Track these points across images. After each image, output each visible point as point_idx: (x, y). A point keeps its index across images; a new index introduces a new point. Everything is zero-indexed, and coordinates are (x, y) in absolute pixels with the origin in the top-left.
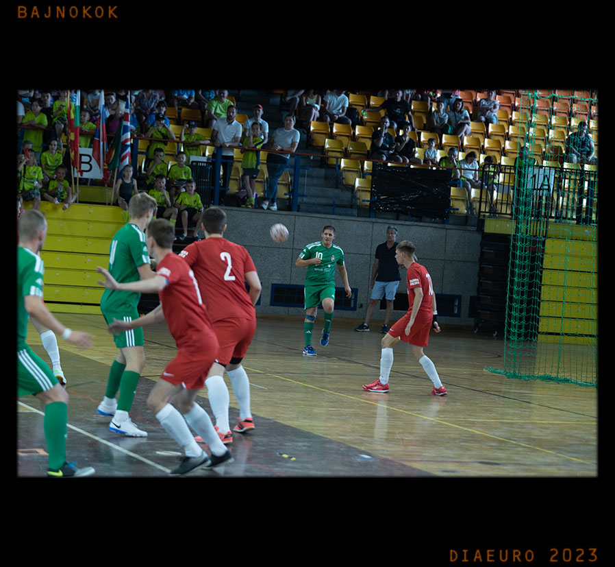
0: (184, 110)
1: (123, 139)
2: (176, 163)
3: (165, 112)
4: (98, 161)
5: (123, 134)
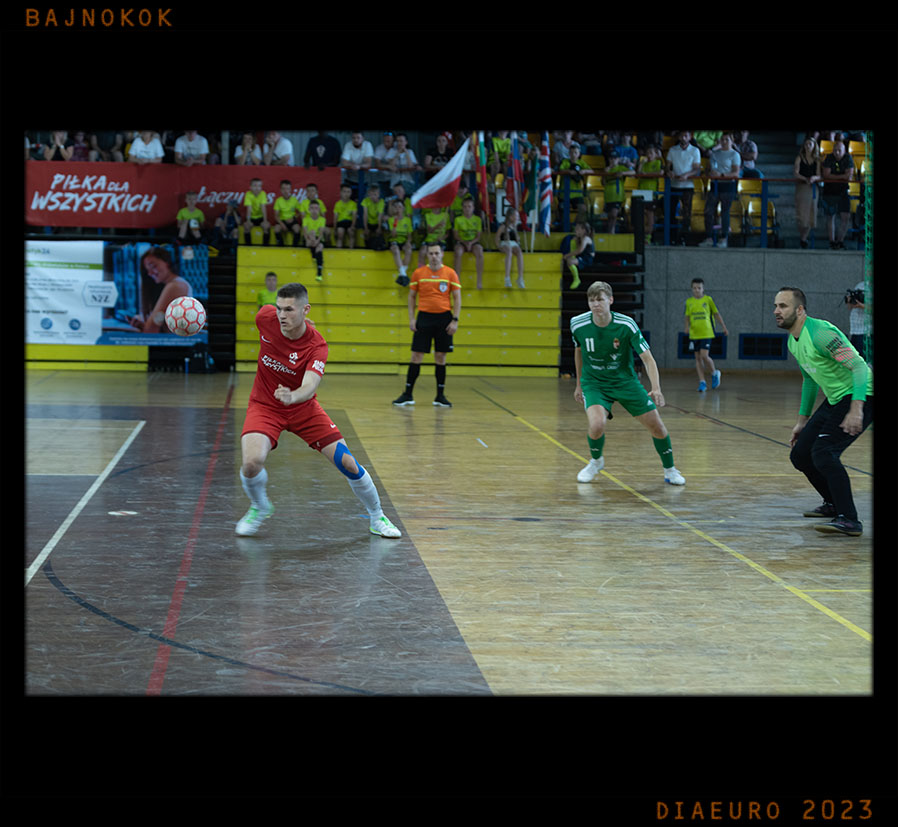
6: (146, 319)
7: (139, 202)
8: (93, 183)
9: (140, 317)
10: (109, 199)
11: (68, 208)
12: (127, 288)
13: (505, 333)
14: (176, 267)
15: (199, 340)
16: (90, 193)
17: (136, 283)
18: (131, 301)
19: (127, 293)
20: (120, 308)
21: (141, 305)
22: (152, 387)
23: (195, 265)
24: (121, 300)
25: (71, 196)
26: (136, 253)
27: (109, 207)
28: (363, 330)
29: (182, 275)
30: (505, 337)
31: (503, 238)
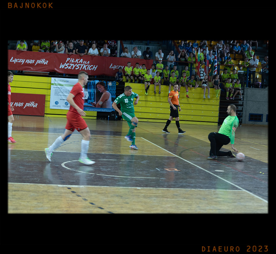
0: (236, 55)
1: (214, 65)
2: (233, 73)
3: (230, 56)
4: (206, 73)
5: (215, 63)
6: (97, 104)
7: (92, 67)
8: (79, 61)
9: (95, 103)
10: (83, 66)
11: (71, 68)
12: (91, 94)
13: (203, 112)
14: (106, 88)
15: (112, 110)
16: (78, 64)
17: (94, 92)
18: (92, 98)
19: (92, 95)
20: (89, 100)
21: (95, 99)
22: (97, 124)
23: (112, 87)
24: (90, 97)
25: (72, 65)
26: (95, 83)
27: (83, 68)
28: (161, 109)
29: (108, 90)
30: (203, 113)
31: (203, 83)
